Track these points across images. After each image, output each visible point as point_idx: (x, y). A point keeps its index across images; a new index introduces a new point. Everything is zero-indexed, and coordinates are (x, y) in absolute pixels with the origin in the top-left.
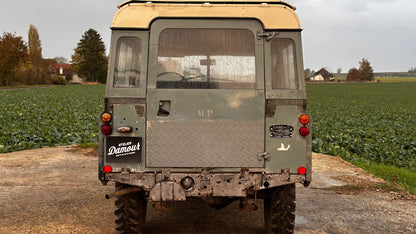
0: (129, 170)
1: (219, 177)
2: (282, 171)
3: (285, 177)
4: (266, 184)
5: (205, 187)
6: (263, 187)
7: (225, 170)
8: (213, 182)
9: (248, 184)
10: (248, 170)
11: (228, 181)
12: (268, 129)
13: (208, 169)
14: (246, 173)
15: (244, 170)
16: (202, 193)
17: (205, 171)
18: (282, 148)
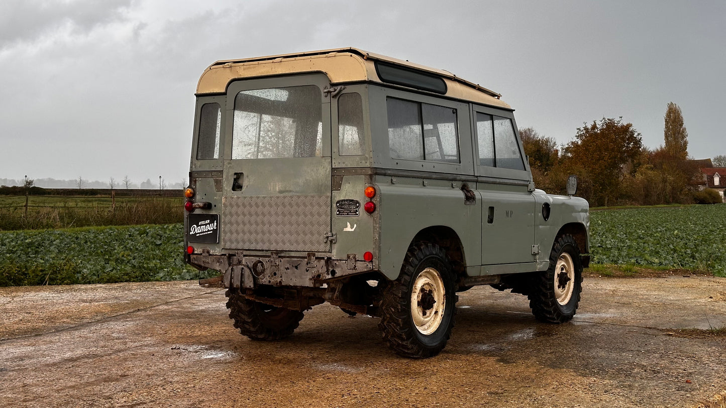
0: (208, 252)
1: (288, 262)
2: (348, 257)
3: (351, 263)
4: (333, 273)
5: (275, 274)
6: (330, 276)
7: (293, 254)
8: (282, 268)
9: (314, 272)
10: (314, 255)
11: (296, 267)
12: (334, 205)
13: (277, 252)
14: (313, 258)
15: (311, 254)
16: (272, 281)
17: (274, 256)
18: (349, 229)
